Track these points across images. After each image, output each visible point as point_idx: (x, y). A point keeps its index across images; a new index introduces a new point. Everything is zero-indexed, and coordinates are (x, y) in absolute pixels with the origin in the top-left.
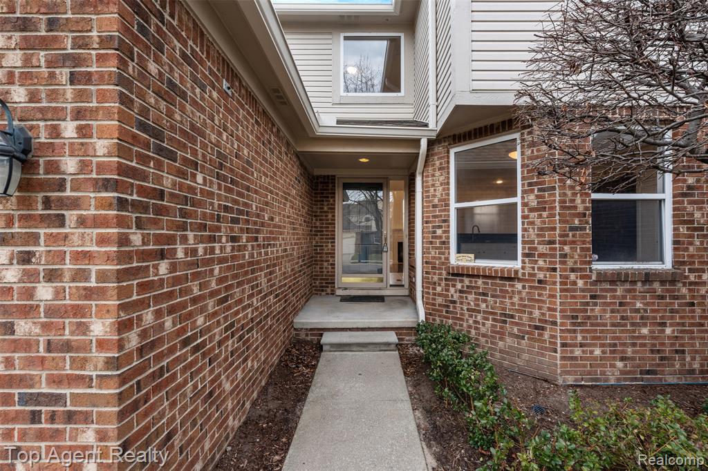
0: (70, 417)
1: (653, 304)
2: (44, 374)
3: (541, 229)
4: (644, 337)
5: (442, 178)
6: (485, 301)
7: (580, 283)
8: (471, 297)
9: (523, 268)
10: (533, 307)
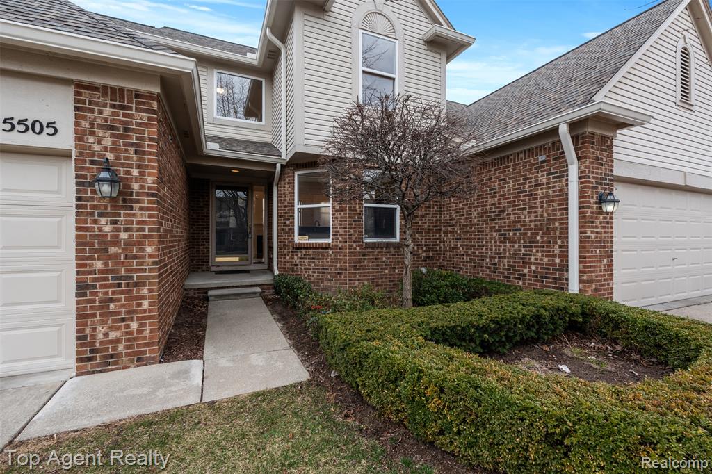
0: (136, 284)
1: (390, 258)
2: (123, 268)
3: (340, 221)
4: (386, 274)
5: (290, 189)
6: (313, 262)
7: (358, 248)
8: (306, 261)
9: (332, 242)
10: (337, 263)
